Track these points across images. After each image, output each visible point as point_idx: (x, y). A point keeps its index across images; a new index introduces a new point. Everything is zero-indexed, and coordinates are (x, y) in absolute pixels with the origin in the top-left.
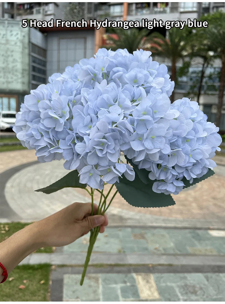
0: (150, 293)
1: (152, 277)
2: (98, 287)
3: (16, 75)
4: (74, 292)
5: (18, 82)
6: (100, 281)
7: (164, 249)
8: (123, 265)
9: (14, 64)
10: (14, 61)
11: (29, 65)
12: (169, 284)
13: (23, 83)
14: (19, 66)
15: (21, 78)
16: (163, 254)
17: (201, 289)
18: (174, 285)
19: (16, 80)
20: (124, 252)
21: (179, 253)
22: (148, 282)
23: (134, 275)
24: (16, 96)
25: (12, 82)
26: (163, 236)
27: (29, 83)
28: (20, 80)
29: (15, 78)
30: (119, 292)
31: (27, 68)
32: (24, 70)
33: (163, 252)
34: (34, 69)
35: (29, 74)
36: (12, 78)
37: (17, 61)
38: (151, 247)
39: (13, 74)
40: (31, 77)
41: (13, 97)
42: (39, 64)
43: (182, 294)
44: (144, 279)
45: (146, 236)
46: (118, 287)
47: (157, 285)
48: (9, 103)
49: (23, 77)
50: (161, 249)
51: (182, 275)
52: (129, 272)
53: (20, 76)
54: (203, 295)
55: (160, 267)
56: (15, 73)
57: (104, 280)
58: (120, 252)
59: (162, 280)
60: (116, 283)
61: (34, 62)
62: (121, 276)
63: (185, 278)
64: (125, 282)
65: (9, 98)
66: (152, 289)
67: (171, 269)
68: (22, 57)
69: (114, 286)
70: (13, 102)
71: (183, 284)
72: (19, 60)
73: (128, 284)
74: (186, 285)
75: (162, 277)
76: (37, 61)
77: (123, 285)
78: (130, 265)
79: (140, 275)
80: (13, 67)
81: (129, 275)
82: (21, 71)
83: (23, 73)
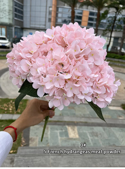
0: (74, 135)
1: (76, 128)
2: (48, 132)
3: (5, 14)
4: (35, 133)
5: (6, 18)
6: (49, 129)
7: (84, 115)
8: (62, 122)
9: (4, 7)
10: (4, 4)
11: (13, 7)
12: (84, 131)
13: (9, 19)
14: (7, 8)
15: (8, 15)
16: (83, 117)
17: (100, 134)
18: (87, 132)
19: (5, 17)
20: (63, 115)
21: (91, 117)
22: (74, 130)
23: (67, 127)
24: (6, 27)
25: (3, 18)
26: (84, 108)
27: (13, 19)
28: (7, 17)
29: (4, 15)
30: (58, 134)
31: (12, 9)
32: (10, 10)
33: (83, 116)
34: (16, 10)
35: (13, 13)
36: (3, 15)
37: (5, 4)
38: (77, 113)
39: (3, 13)
40: (14, 15)
41: (3, 27)
42: (19, 7)
43: (90, 136)
44: (71, 128)
45: (75, 108)
46: (58, 132)
47: (78, 131)
48: (1, 31)
49: (9, 15)
50: (82, 114)
51: (91, 127)
52: (64, 125)
53: (7, 14)
54: (101, 137)
55: (80, 123)
56: (4, 12)
57: (51, 129)
58: (60, 115)
59: (81, 129)
60: (57, 130)
61: (16, 5)
62: (60, 127)
63: (93, 129)
64: (62, 130)
65: (1, 28)
66: (76, 134)
67: (86, 124)
68: (9, 2)
69: (56, 131)
70: (4, 30)
71: (91, 131)
72: (7, 4)
73: (64, 131)
74: (93, 132)
75: (81, 128)
76: (18, 5)
77: (61, 131)
78: (65, 122)
79: (70, 126)
80: (3, 8)
81: (64, 126)
82: (8, 11)
83: (9, 12)
